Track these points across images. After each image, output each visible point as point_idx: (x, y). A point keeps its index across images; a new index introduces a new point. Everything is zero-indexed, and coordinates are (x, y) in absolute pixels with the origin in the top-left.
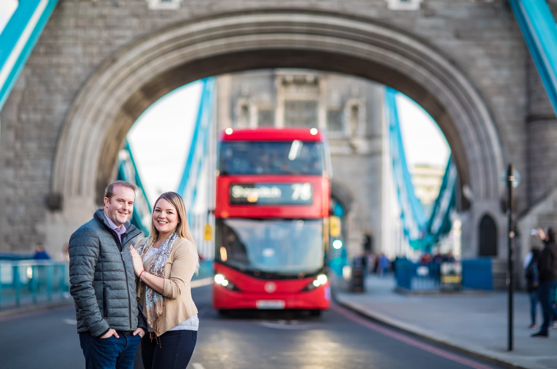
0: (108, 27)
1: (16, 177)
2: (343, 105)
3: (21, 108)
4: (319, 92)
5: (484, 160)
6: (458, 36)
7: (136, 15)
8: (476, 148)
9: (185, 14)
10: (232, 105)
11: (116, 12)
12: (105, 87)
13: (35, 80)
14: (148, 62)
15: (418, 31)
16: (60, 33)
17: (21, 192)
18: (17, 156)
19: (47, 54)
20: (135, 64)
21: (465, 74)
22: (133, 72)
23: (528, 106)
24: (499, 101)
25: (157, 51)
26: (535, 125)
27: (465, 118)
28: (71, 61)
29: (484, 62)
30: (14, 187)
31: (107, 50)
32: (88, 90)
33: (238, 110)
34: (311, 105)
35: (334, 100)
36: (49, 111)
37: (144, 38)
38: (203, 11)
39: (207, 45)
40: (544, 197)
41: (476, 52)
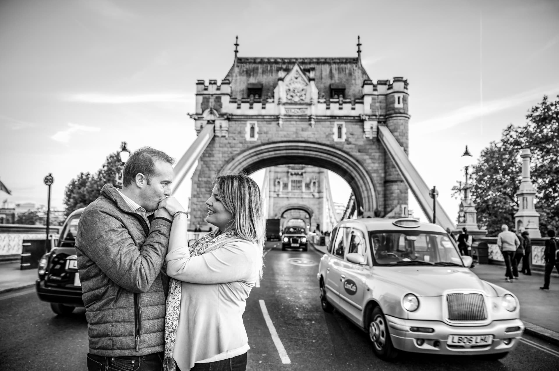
0: (231, 147)
1: (197, 201)
2: (311, 182)
3: (199, 176)
4: (303, 178)
5: (368, 197)
6: (359, 151)
7: (241, 143)
8: (365, 192)
9: (259, 143)
10: (275, 181)
11: (234, 142)
12: (230, 169)
13: (205, 166)
14: (246, 160)
15: (344, 149)
16: (214, 149)
17: (199, 206)
18: (198, 194)
19: (209, 157)
20: (241, 161)
21: (362, 165)
22: (240, 163)
23: (385, 177)
24: (374, 175)
25: (249, 156)
26: (388, 184)
27: (361, 181)
28: (218, 159)
29: (369, 161)
30: (196, 204)
31: (231, 155)
32: (224, 170)
33: (276, 183)
34: (300, 182)
35: (308, 180)
36: (209, 177)
37: (244, 151)
38: (266, 142)
39: (267, 154)
40: (391, 211)
41: (366, 157)
